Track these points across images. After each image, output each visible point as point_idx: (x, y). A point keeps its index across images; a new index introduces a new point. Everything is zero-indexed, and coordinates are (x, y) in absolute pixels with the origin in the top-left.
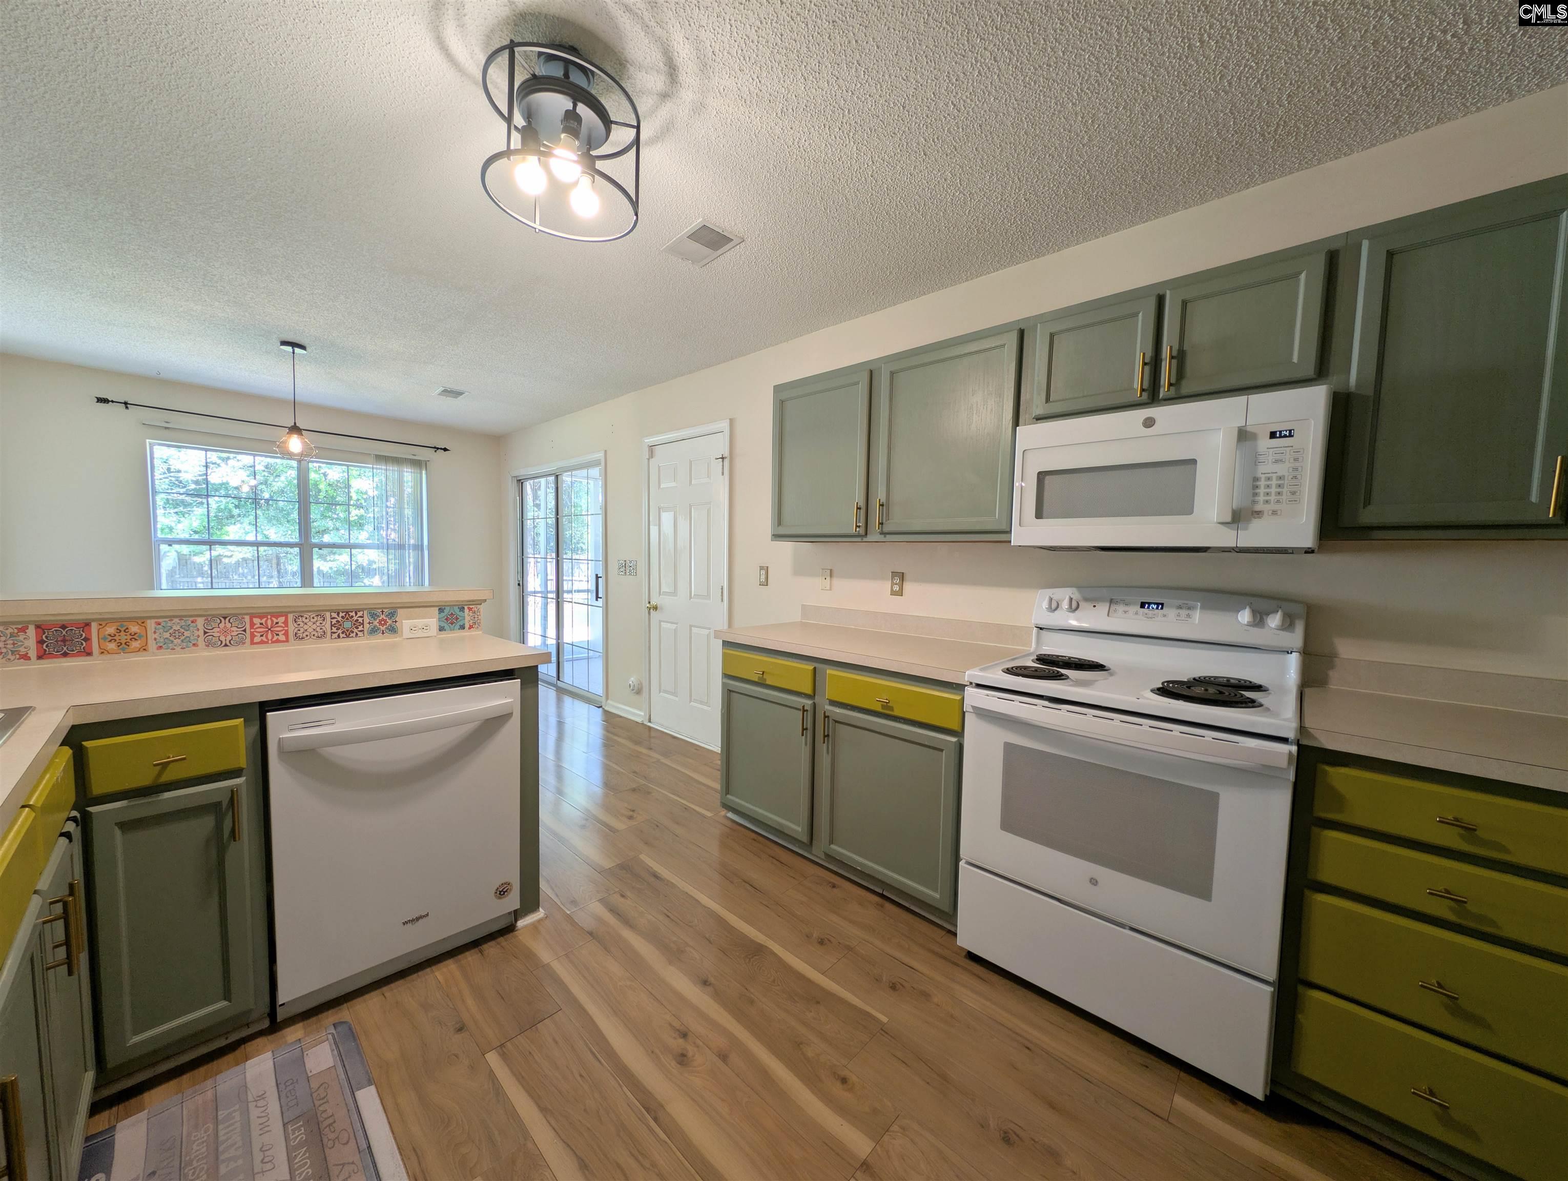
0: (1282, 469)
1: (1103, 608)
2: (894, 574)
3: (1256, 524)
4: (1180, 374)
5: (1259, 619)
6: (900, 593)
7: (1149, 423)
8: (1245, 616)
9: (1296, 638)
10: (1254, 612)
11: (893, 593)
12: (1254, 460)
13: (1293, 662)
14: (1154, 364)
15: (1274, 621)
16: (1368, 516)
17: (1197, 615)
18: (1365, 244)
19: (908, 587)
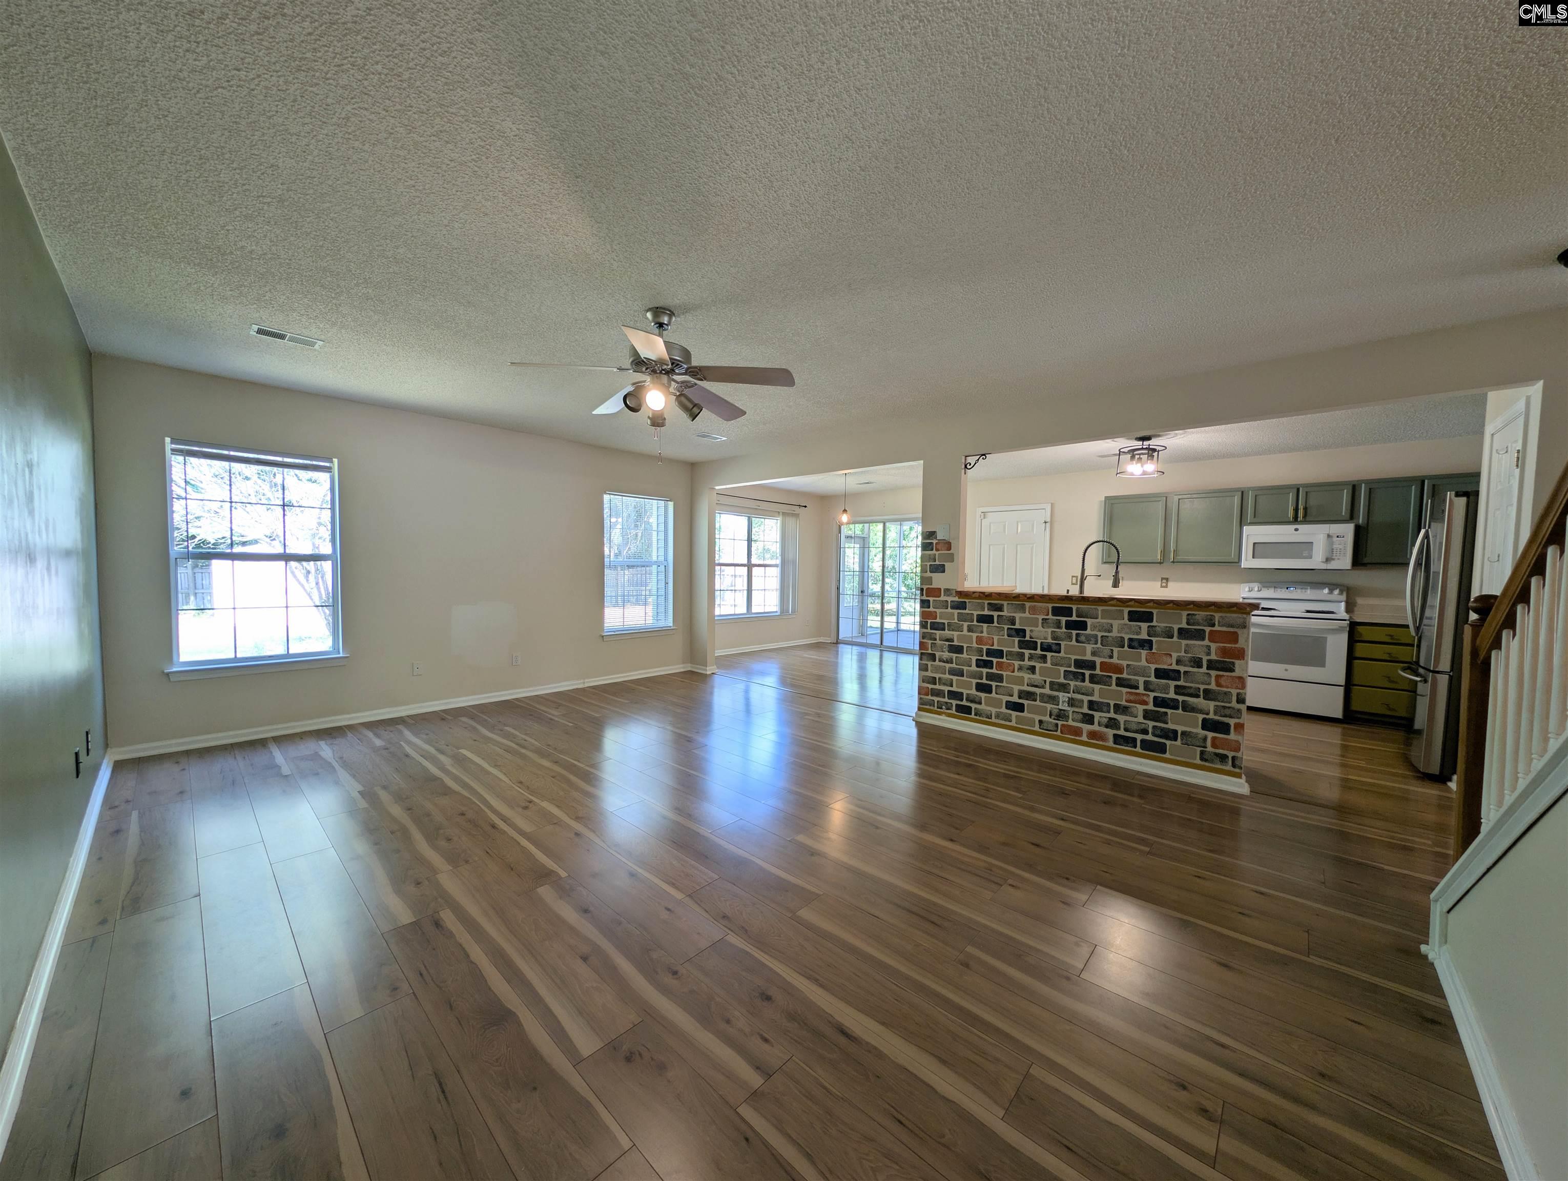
0: (1340, 547)
1: (1272, 590)
2: (1162, 579)
3: (1333, 562)
4: (1305, 515)
5: (1331, 592)
6: (1166, 587)
7: (1296, 530)
8: (1326, 591)
9: (1344, 597)
10: (1329, 589)
11: (1162, 587)
12: (1332, 543)
13: (1343, 605)
14: (1296, 510)
15: (1336, 592)
16: (1366, 560)
17: (1309, 591)
18: (1363, 485)
19: (1170, 584)
